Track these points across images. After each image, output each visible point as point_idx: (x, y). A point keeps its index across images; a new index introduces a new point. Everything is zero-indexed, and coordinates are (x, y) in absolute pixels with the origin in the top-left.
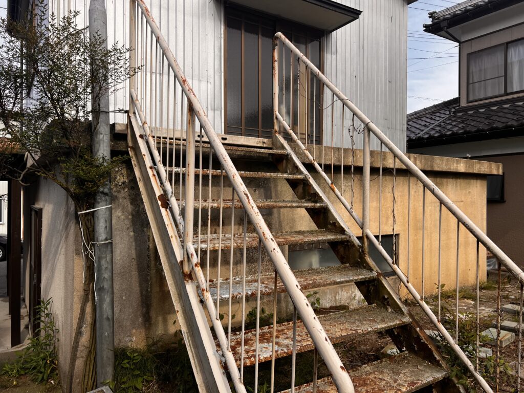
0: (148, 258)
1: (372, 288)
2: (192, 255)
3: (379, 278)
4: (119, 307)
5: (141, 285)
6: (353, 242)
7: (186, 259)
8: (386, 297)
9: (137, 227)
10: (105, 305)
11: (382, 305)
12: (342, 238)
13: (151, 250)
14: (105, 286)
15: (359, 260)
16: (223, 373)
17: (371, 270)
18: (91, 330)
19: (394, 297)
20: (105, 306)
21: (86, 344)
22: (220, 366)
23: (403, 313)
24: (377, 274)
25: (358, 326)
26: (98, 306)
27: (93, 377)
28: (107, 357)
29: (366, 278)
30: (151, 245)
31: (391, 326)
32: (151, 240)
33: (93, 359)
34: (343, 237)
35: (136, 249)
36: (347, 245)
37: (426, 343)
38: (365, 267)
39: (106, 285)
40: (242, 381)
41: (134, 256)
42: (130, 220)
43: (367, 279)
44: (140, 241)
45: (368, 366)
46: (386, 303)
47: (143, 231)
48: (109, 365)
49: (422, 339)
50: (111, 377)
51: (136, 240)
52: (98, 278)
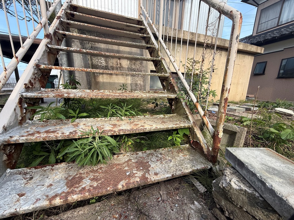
1: (159, 66)
3: (162, 60)
8: (163, 68)
15: (156, 55)
23: (167, 73)
24: (161, 58)
34: (152, 46)
35: (84, 63)
37: (173, 83)
46: (162, 71)
51: (83, 59)
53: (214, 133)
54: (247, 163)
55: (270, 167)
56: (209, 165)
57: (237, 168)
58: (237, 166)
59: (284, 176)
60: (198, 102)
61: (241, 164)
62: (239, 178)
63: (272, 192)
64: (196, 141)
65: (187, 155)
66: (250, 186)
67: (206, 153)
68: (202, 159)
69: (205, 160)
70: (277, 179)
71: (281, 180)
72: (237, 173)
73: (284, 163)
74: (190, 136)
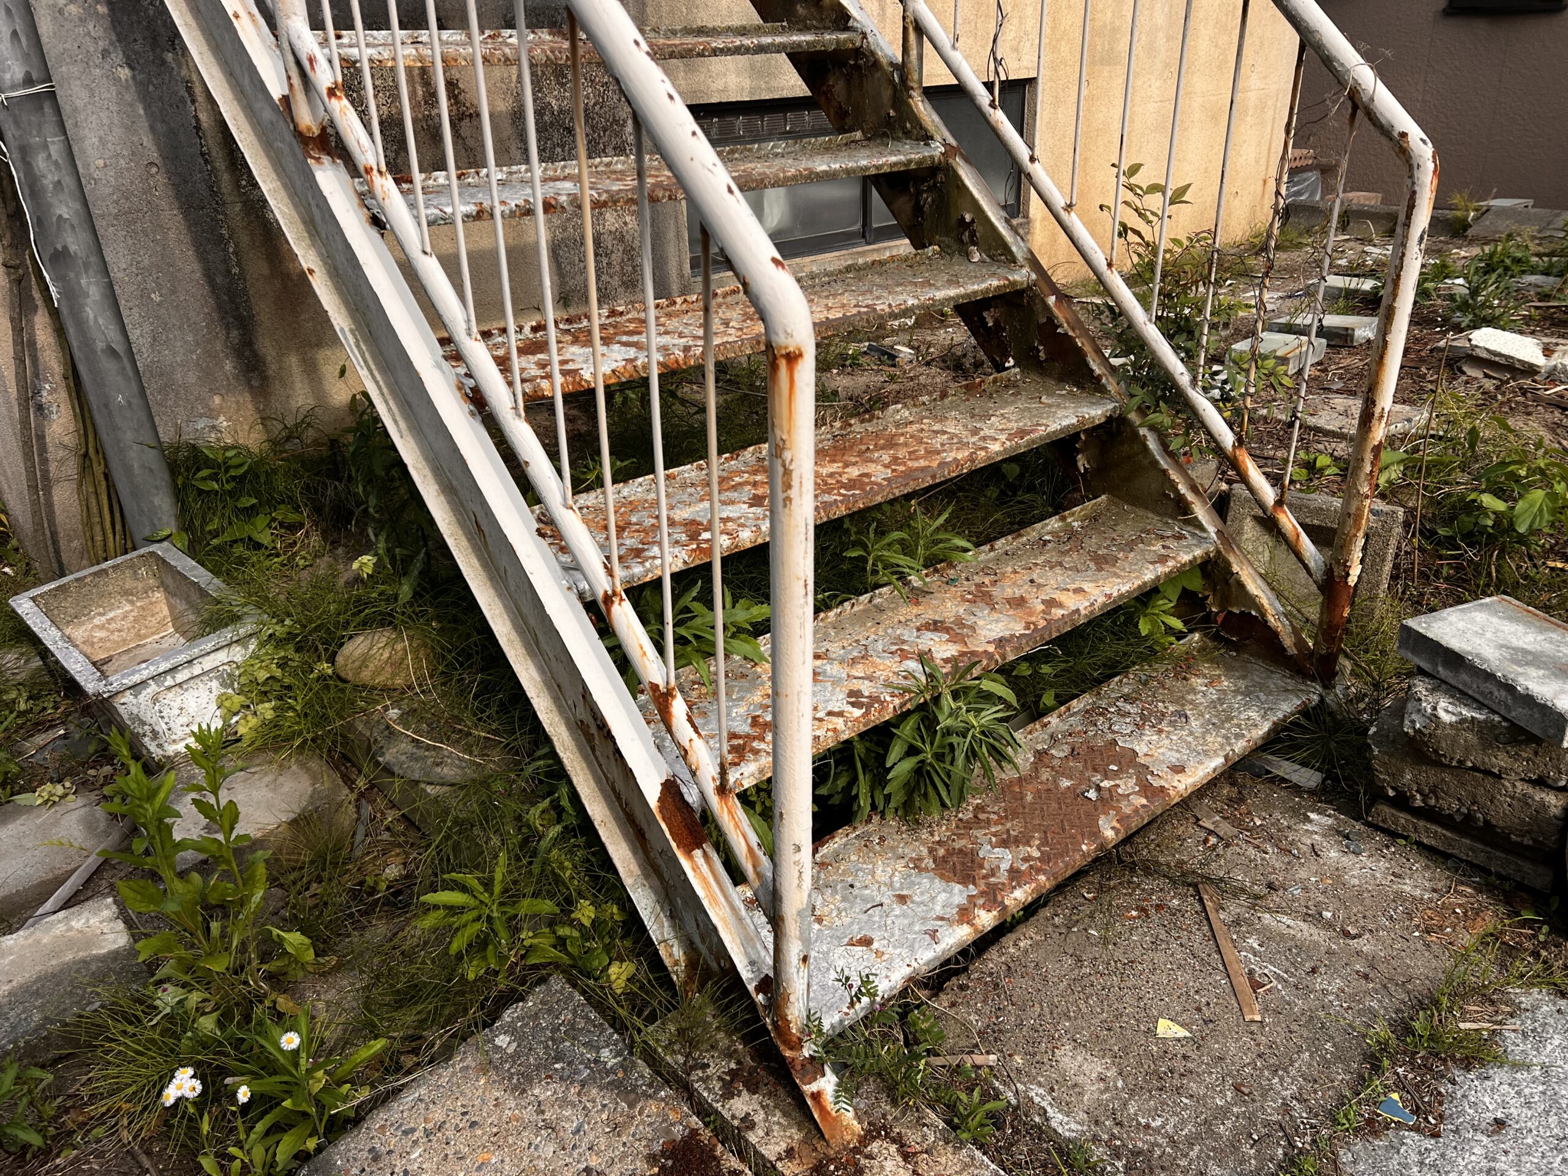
0: (206, 161)
1: (927, 198)
2: (311, 60)
3: (951, 161)
4: (147, 328)
5: (202, 256)
6: (873, 53)
7: (296, 81)
8: (968, 218)
9: (137, 47)
10: (88, 309)
11: (955, 247)
12: (838, 41)
13: (209, 134)
14: (73, 248)
15: (892, 113)
16: (472, 414)
17: (926, 138)
18: (70, 396)
19: (990, 214)
20: (90, 312)
21: (70, 440)
22: (459, 395)
23: (1013, 260)
24: (943, 149)
25: (878, 298)
26: (65, 312)
27: (118, 527)
28: (143, 466)
29: (910, 161)
30: (203, 117)
31: (975, 293)
32: (200, 98)
33: (102, 478)
34: (843, 36)
35: (152, 128)
36: (857, 67)
37: (1071, 333)
38: (907, 134)
39: (75, 243)
40: (523, 414)
41: (155, 156)
42: (107, 22)
43: (913, 166)
44: (161, 98)
45: (905, 406)
46: (966, 237)
47: (163, 62)
48: (157, 488)
49: (1061, 326)
50: (173, 522)
51: (145, 97)
52: (39, 222)
53: (1329, 571)
54: (1470, 653)
55: (1516, 650)
56: (1313, 694)
57: (1442, 672)
58: (1440, 669)
59: (1545, 663)
60: (1240, 441)
61: (1454, 659)
62: (1452, 697)
63: (1528, 700)
64: (1242, 612)
65: (1219, 676)
66: (1481, 706)
67: (1292, 651)
68: (1278, 679)
69: (1292, 677)
70: (1533, 672)
71: (1541, 672)
72: (1444, 686)
73: (1541, 630)
74: (1207, 597)
